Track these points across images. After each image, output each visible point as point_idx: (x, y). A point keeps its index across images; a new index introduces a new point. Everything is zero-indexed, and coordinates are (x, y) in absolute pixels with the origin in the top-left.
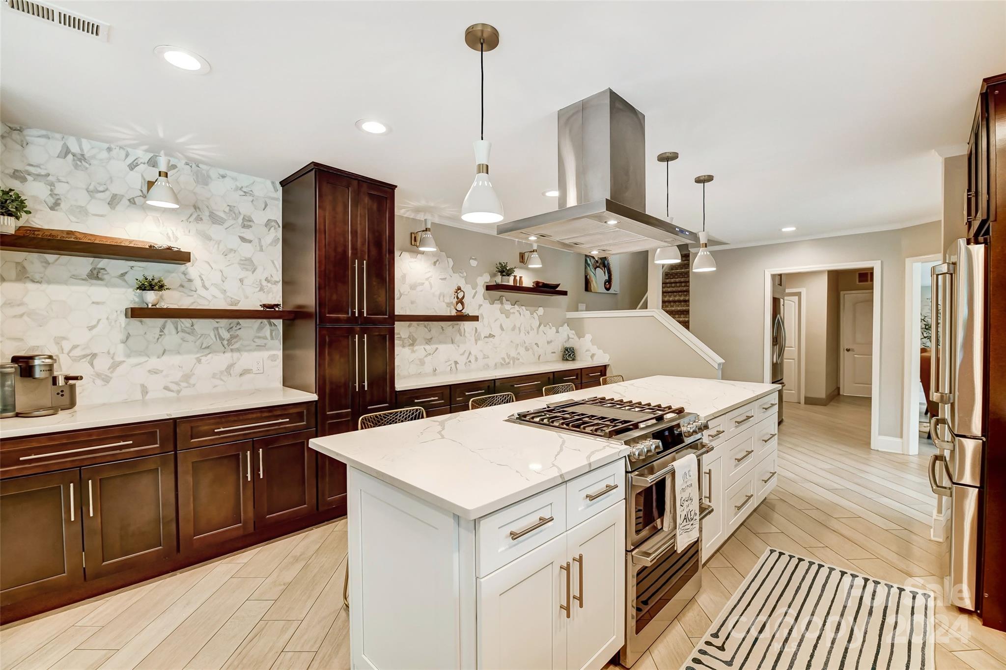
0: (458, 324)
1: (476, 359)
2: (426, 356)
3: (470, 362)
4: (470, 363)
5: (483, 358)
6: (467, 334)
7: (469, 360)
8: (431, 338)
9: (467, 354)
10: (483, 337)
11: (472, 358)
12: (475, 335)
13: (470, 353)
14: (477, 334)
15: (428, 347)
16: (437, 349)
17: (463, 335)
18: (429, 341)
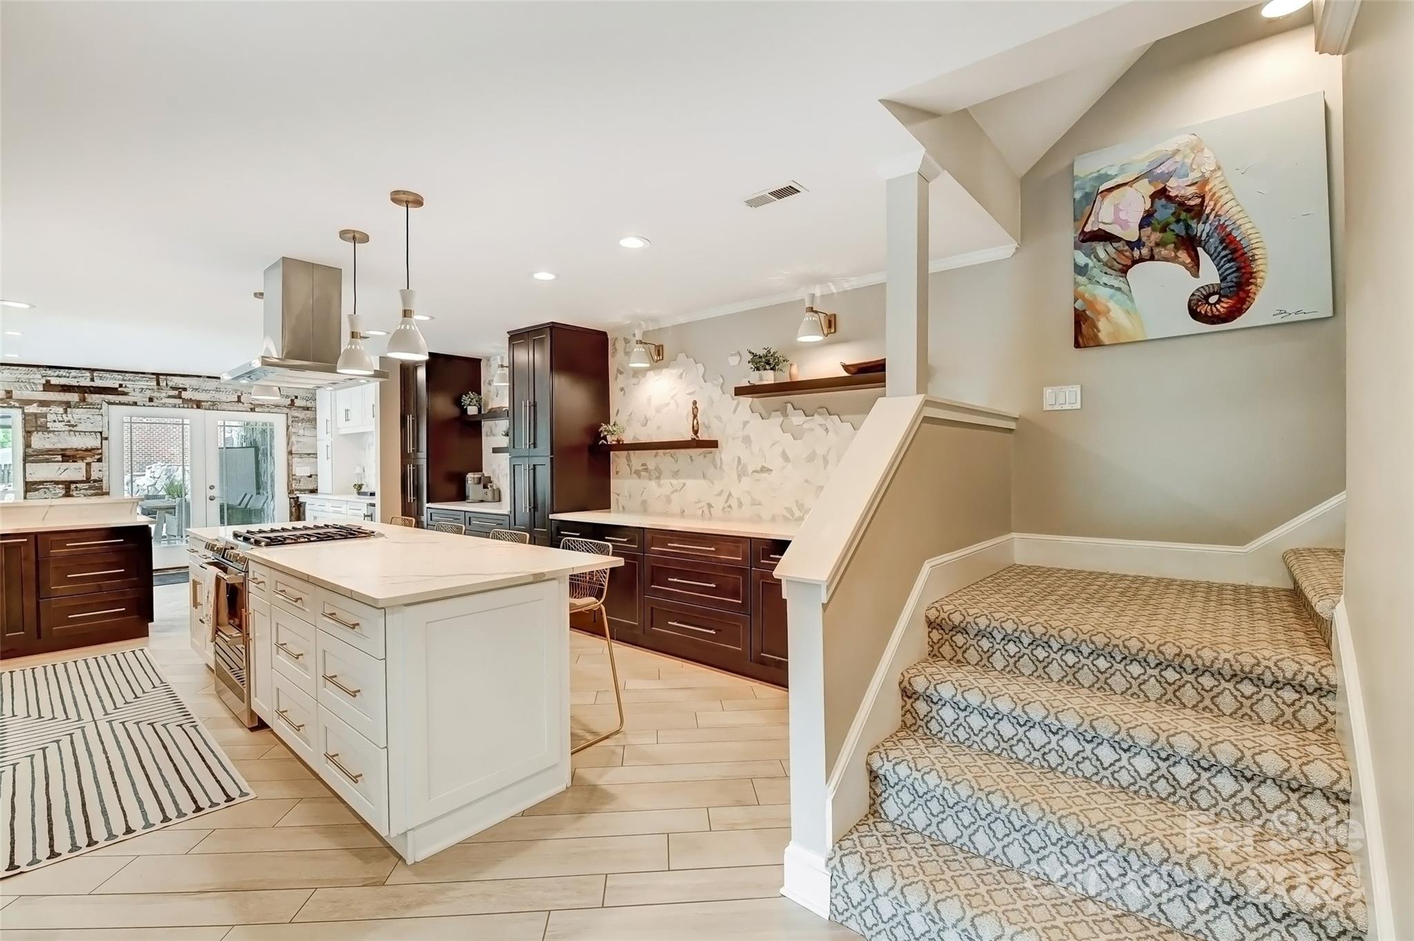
0: (711, 453)
1: (740, 504)
2: (672, 493)
3: (730, 507)
4: (729, 509)
5: (752, 505)
6: (725, 467)
7: (728, 504)
8: (678, 471)
9: (725, 495)
10: (750, 471)
11: (734, 503)
12: (737, 467)
13: (730, 494)
14: (740, 467)
15: (674, 482)
16: (684, 484)
17: (718, 466)
18: (676, 474)
